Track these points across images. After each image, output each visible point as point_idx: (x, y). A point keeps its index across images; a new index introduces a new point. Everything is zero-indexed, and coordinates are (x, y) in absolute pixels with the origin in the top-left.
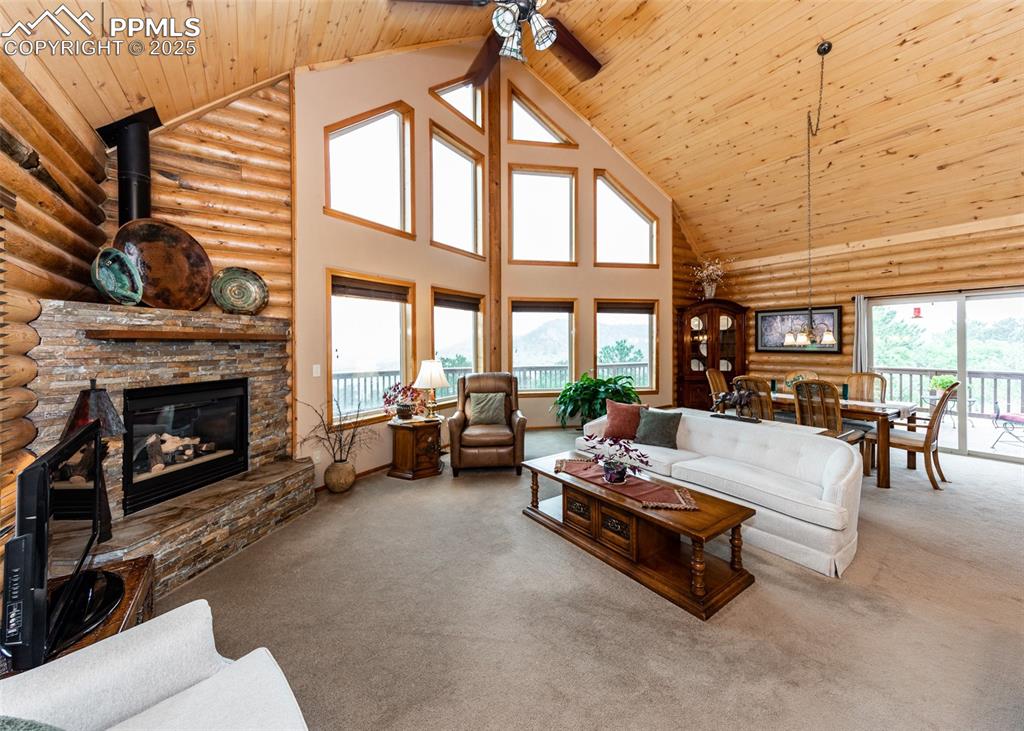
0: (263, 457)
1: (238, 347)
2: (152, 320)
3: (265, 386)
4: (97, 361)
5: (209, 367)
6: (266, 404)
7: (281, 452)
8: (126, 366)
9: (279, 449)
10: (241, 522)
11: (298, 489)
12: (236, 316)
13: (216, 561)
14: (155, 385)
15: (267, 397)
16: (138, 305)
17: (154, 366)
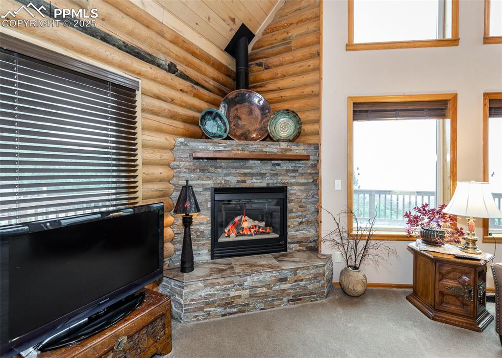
0: (298, 245)
1: (279, 165)
2: (225, 147)
3: (299, 194)
4: (198, 171)
5: (258, 178)
6: (300, 207)
7: (311, 245)
8: (213, 174)
9: (310, 242)
10: (259, 290)
11: (309, 280)
12: (277, 143)
13: (240, 311)
14: (227, 186)
15: (301, 202)
16: (226, 139)
17: (227, 175)
